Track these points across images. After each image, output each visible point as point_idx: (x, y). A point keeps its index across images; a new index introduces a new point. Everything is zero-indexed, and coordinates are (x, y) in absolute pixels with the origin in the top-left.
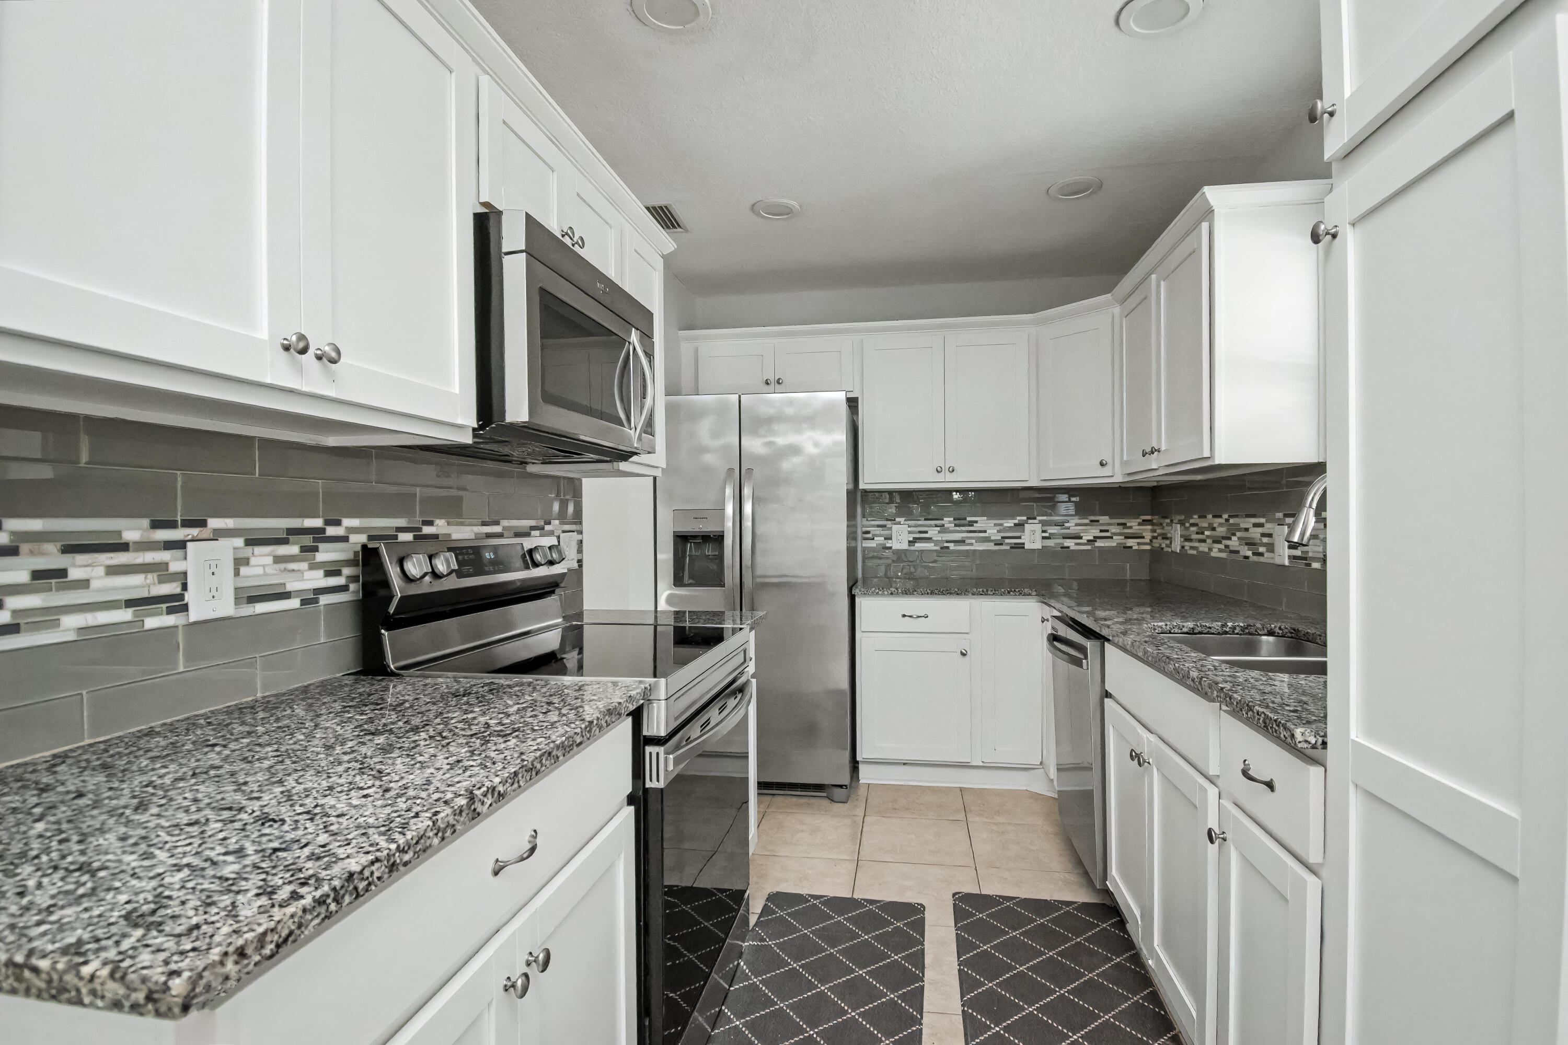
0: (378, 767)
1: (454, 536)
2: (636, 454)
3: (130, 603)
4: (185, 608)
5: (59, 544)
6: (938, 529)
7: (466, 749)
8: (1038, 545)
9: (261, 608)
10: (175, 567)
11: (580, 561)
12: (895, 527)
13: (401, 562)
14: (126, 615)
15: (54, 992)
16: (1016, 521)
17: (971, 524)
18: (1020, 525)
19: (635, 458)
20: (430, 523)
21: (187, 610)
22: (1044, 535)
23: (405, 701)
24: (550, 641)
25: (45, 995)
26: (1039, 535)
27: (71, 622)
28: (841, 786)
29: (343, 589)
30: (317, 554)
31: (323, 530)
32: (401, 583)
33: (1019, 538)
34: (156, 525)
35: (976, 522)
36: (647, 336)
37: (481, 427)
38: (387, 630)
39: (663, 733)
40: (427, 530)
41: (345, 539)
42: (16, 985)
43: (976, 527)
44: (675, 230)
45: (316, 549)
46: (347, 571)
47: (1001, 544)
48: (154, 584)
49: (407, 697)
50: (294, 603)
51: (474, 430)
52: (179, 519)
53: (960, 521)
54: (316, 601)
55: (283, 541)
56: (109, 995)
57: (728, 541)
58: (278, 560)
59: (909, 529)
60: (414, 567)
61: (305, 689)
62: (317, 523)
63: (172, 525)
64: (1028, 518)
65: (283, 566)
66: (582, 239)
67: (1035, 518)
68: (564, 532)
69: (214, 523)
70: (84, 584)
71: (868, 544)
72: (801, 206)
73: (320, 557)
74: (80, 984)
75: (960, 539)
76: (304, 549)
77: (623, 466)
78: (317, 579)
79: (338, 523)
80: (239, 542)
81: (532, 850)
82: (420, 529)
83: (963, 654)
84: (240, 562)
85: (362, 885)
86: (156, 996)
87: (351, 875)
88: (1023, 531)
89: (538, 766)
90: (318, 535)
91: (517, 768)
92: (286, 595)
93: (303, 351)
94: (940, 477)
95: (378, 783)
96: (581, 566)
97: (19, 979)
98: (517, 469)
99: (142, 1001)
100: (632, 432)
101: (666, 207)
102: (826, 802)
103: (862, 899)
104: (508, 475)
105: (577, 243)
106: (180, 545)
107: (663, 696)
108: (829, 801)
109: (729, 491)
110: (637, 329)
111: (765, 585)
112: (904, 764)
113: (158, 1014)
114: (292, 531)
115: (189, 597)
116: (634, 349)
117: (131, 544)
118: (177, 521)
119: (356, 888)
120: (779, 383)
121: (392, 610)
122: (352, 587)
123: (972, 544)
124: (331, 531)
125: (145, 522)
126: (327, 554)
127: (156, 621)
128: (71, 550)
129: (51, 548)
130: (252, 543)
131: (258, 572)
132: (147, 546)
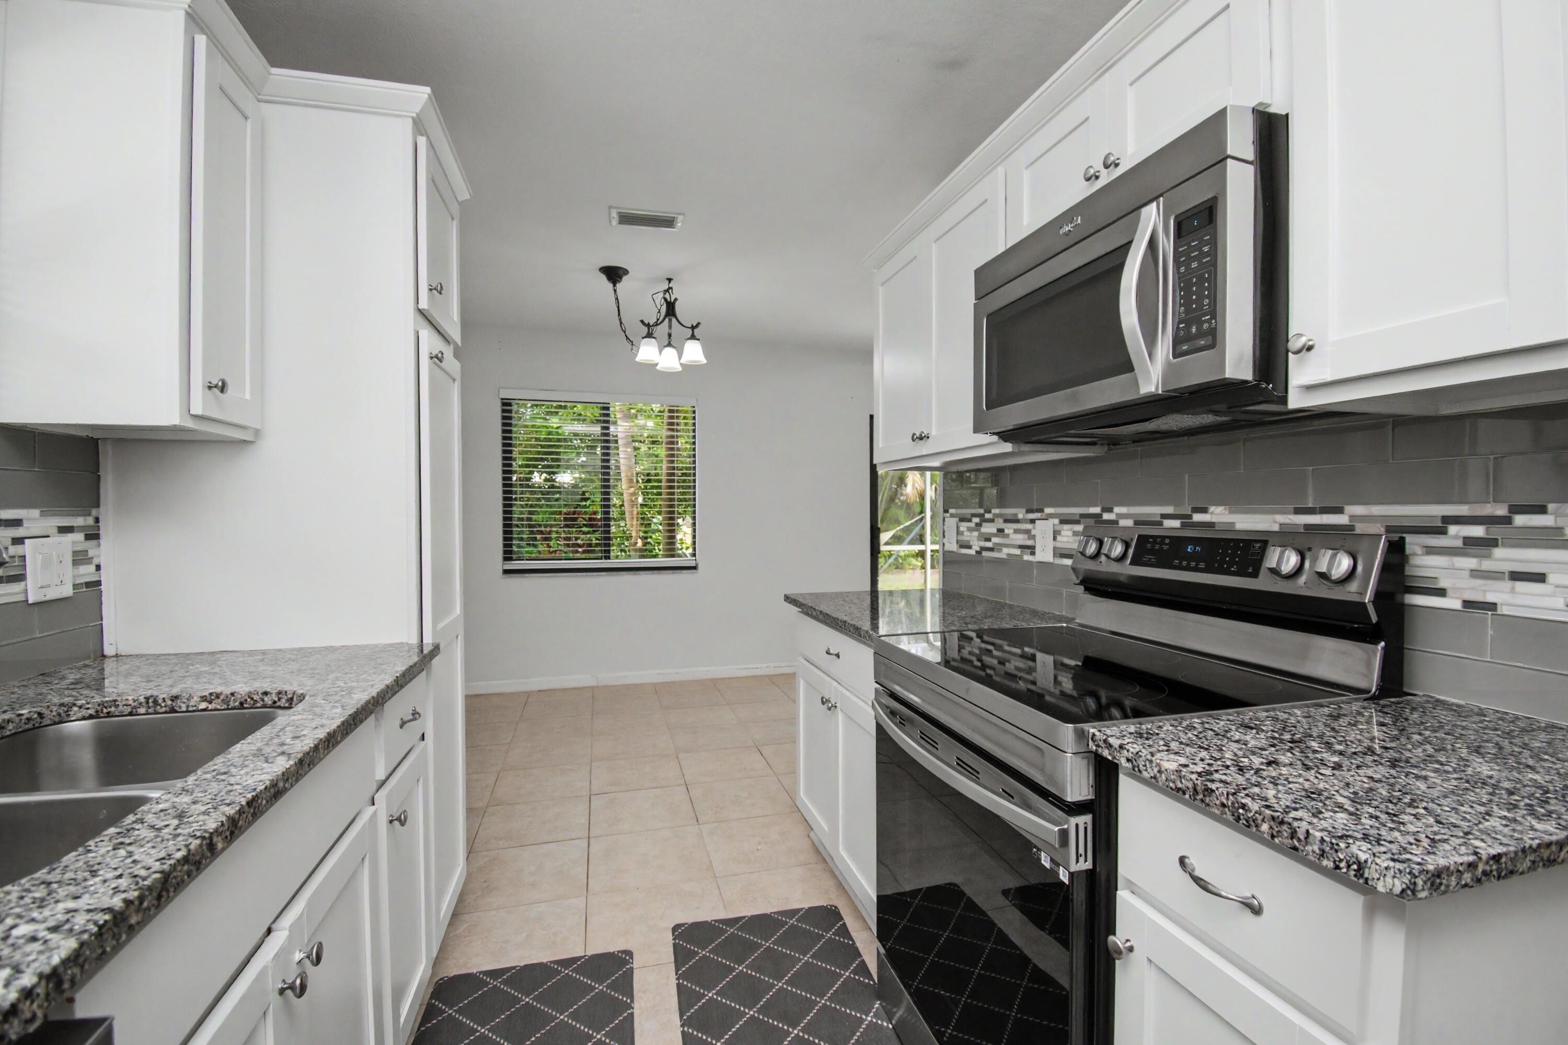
1: (1239, 527)
3: (1021, 547)
4: (1035, 554)
5: (1003, 519)
9: (1063, 561)
10: (1033, 532)
14: (1017, 552)
20: (1204, 510)
21: (1036, 556)
27: (1005, 551)
31: (1100, 516)
34: (1028, 512)
40: (1199, 518)
41: (1115, 523)
45: (1098, 527)
48: (1027, 540)
52: (1035, 509)
55: (1077, 522)
58: (1073, 533)
62: (1096, 510)
63: (1032, 511)
65: (1075, 537)
69: (1048, 510)
70: (1008, 536)
76: (1089, 527)
79: (1110, 510)
80: (1056, 521)
82: (1190, 517)
84: (1056, 534)
90: (1098, 520)
106: (1033, 521)
114: (1083, 516)
115: (1037, 549)
117: (1020, 520)
124: (1107, 517)
125: (1024, 510)
127: (1027, 557)
128: (1006, 521)
129: (1001, 520)
130: (1063, 522)
131: (1065, 539)
132: (1025, 521)
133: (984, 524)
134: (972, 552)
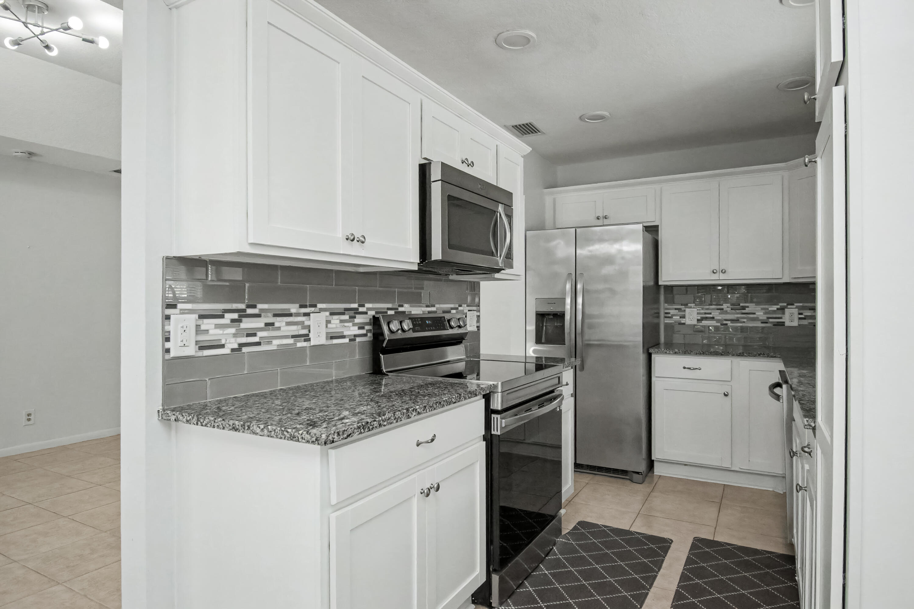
0: (377, 400)
1: (413, 313)
2: (503, 269)
3: (293, 337)
4: (309, 340)
5: (272, 313)
6: (719, 311)
7: (409, 398)
8: (795, 323)
9: (335, 341)
10: (307, 323)
11: (478, 327)
12: (688, 310)
13: (388, 324)
14: (291, 341)
15: (292, 438)
16: (778, 307)
17: (744, 308)
18: (782, 309)
19: (502, 271)
20: (402, 306)
21: (310, 341)
22: (800, 316)
23: (389, 383)
24: (460, 367)
25: (289, 439)
26: (796, 316)
27: (276, 342)
28: (638, 473)
29: (365, 335)
30: (355, 319)
31: (357, 309)
32: (388, 333)
33: (781, 318)
34: (301, 306)
35: (748, 307)
36: (509, 207)
37: (421, 262)
38: (383, 354)
39: (499, 408)
40: (401, 309)
41: (366, 313)
42: (282, 436)
43: (747, 310)
44: (537, 134)
45: (355, 318)
46: (367, 327)
47: (767, 323)
48: (300, 329)
49: (389, 382)
50: (346, 340)
51: (418, 264)
52: (308, 304)
53: (736, 307)
54: (355, 340)
55: (343, 314)
56: (306, 439)
57: (567, 317)
58: (342, 321)
59: (698, 311)
60: (394, 326)
61: (351, 377)
62: (355, 306)
63: (305, 306)
64: (788, 305)
65: (342, 324)
66: (472, 162)
67: (793, 305)
68: (469, 311)
69: (320, 306)
70: (279, 328)
71: (668, 321)
72: (610, 114)
73: (357, 321)
74: (299, 435)
75: (735, 318)
76: (351, 317)
77: (497, 275)
78: (355, 331)
79: (363, 306)
80: (327, 313)
81: (432, 440)
82: (397, 309)
83: (726, 395)
84: (328, 322)
85: (371, 427)
86: (318, 439)
87: (368, 423)
88: (784, 313)
89: (435, 406)
90: (356, 312)
91: (426, 405)
92: (343, 337)
93: (353, 240)
94: (715, 277)
95: (376, 404)
96: (479, 330)
97: (283, 434)
98: (444, 278)
99: (315, 441)
100: (499, 258)
101: (530, 124)
102: (628, 482)
103: (634, 531)
104: (441, 280)
105: (470, 164)
106: (307, 315)
107: (500, 391)
108: (631, 482)
109: (568, 286)
110: (502, 204)
111: (589, 345)
112: (685, 465)
113: (318, 444)
114: (346, 309)
115: (311, 335)
116: (500, 215)
117: (293, 314)
118: (307, 305)
119: (369, 427)
120: (606, 218)
121: (384, 345)
122: (369, 334)
123: (744, 322)
124: (361, 309)
125: (298, 305)
126: (359, 319)
127: (301, 344)
128: (275, 315)
129: (270, 315)
130: (332, 314)
131: (334, 326)
132: (298, 315)
133: (244, 320)
134: (226, 351)
